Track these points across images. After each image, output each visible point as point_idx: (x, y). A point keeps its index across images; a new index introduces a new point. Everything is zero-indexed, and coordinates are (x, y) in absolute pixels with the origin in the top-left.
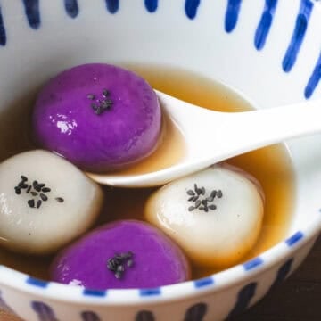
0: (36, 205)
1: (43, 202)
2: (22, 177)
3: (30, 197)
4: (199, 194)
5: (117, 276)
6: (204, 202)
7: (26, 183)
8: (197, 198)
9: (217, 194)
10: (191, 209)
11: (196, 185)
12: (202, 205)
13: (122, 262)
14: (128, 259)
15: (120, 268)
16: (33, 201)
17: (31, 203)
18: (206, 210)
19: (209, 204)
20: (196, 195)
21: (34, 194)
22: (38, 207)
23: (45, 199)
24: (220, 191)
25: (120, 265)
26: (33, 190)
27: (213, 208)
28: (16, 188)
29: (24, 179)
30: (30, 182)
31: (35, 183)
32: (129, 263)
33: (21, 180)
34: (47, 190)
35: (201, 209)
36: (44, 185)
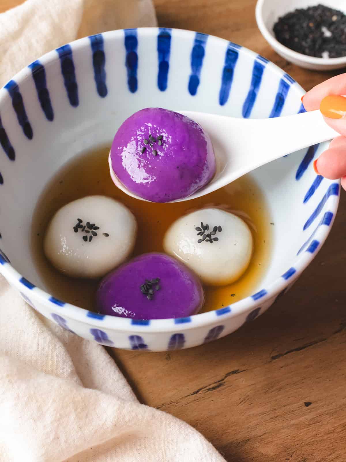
0: (88, 239)
1: (94, 237)
2: (79, 220)
3: (84, 234)
4: (204, 230)
5: (148, 298)
6: (209, 236)
7: (81, 224)
8: (204, 232)
9: (217, 229)
10: (200, 241)
11: (202, 223)
12: (207, 238)
13: (152, 286)
14: (156, 284)
15: (151, 291)
16: (86, 237)
17: (85, 239)
18: (211, 242)
19: (213, 237)
20: (202, 231)
21: (87, 232)
22: (90, 241)
23: (95, 234)
24: (220, 227)
25: (150, 289)
26: (86, 229)
27: (216, 239)
28: (74, 228)
29: (80, 221)
30: (84, 224)
31: (88, 223)
32: (157, 288)
33: (78, 222)
34: (97, 228)
35: (207, 241)
36: (94, 225)
